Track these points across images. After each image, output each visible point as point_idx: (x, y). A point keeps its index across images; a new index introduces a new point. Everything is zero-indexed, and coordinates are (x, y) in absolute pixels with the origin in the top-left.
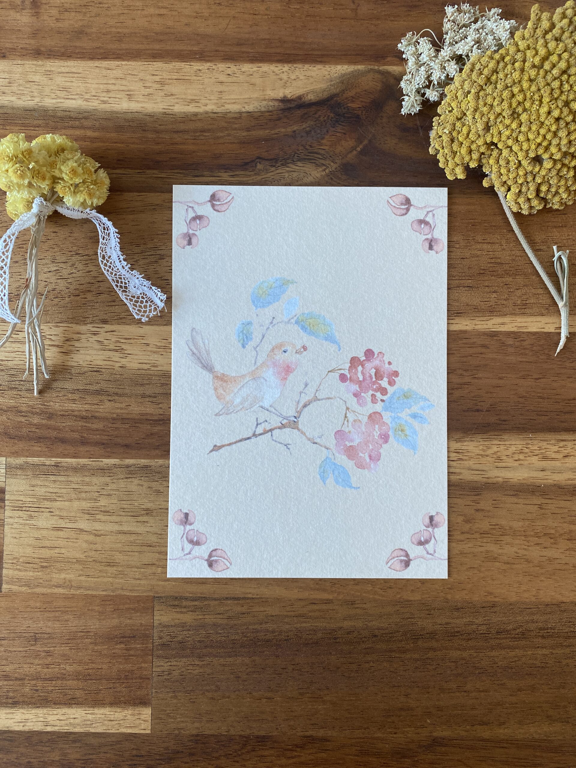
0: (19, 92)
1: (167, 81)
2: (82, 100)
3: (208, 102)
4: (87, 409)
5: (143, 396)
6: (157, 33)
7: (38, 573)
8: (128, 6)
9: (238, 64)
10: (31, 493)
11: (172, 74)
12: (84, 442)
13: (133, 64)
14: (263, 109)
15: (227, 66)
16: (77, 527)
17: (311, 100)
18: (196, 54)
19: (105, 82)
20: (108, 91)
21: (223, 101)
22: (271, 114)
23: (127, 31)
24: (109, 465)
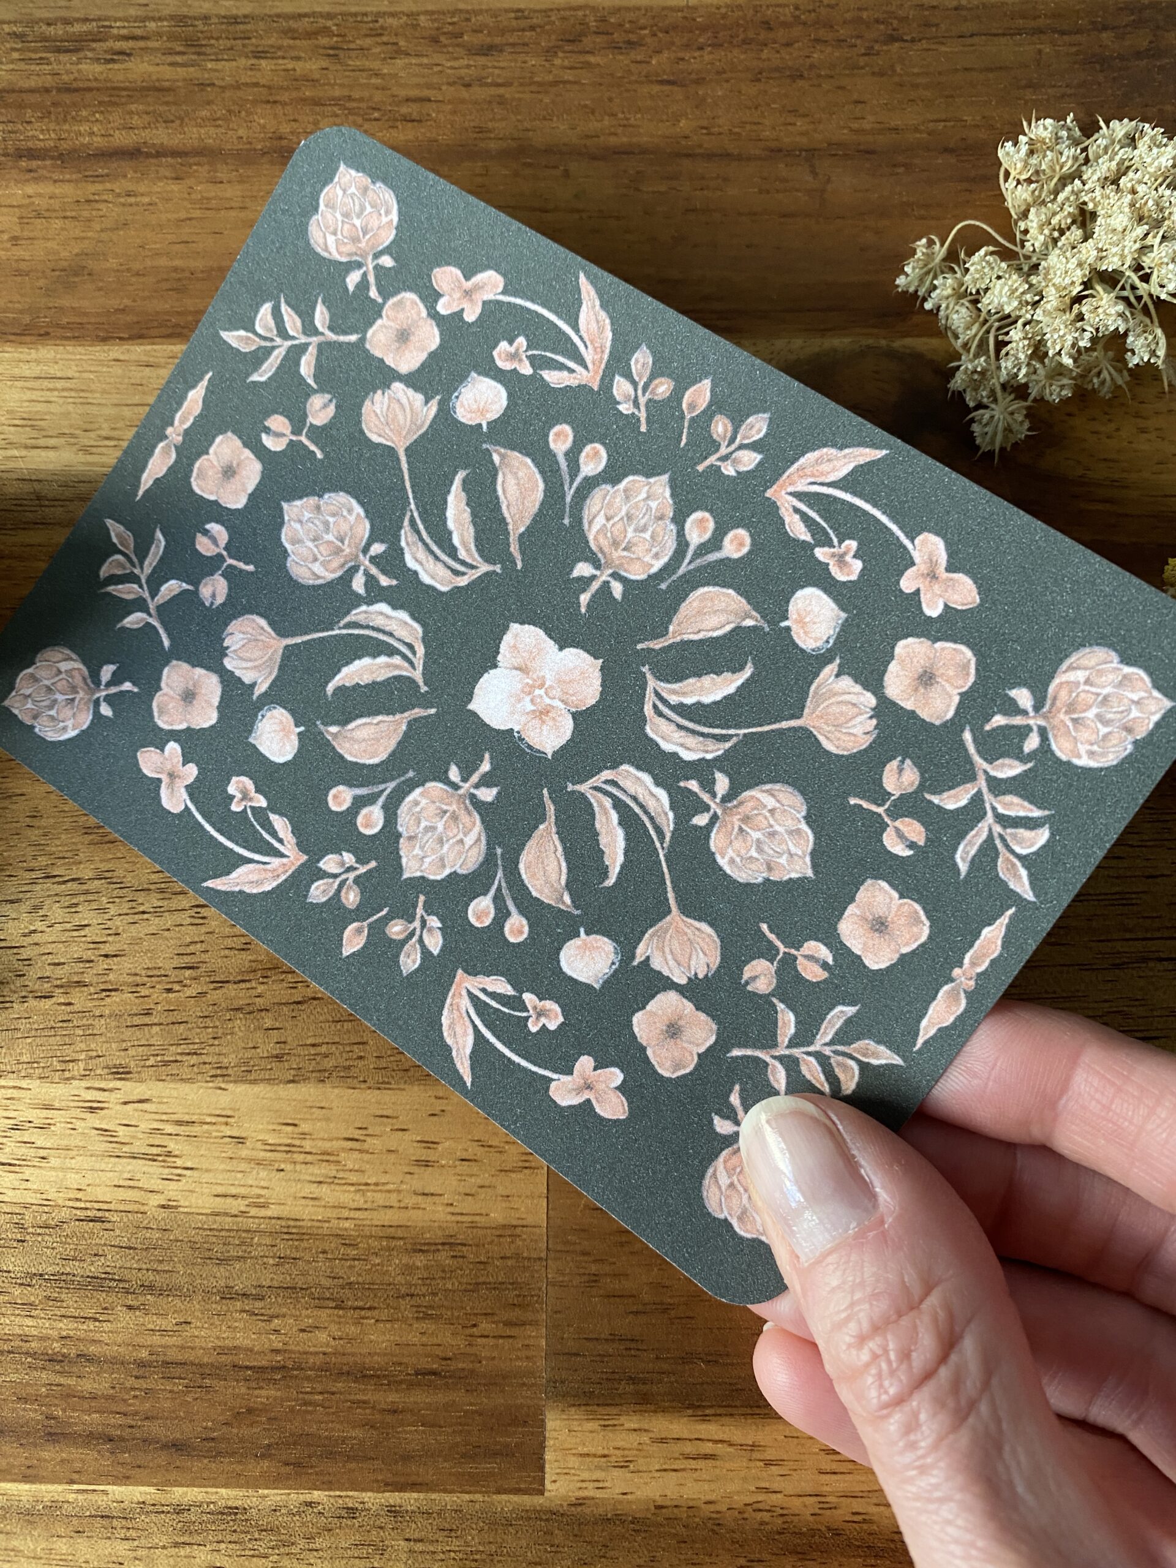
2: (75, 449)
4: (64, 1334)
5: (228, 1295)
8: (203, 198)
12: (54, 1433)
23: (198, 264)
24: (126, 1505)
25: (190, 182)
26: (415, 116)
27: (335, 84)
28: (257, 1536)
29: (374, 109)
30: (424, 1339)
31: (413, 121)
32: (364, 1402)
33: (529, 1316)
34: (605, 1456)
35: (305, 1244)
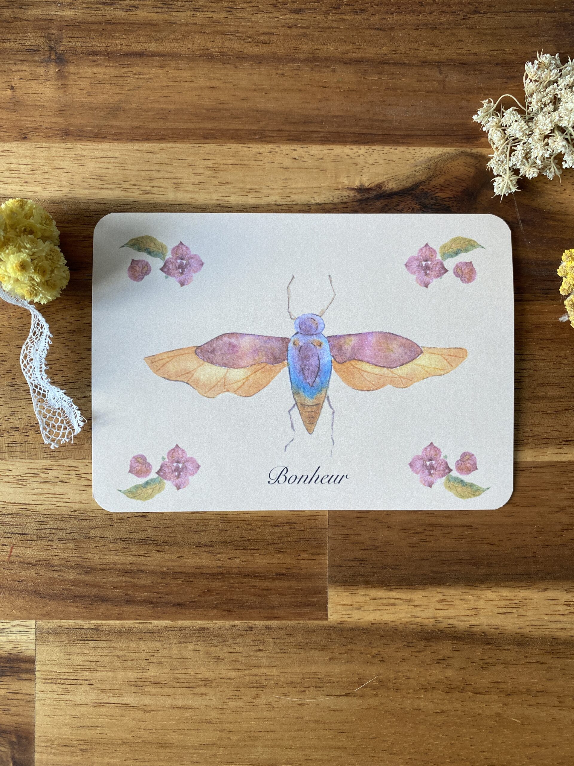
0: (45, 181)
1: (222, 166)
2: (120, 190)
3: (270, 192)
4: (131, 562)
5: (199, 545)
6: (208, 110)
7: (77, 758)
8: (174, 76)
9: (306, 146)
10: (66, 662)
11: (227, 158)
12: (130, 601)
13: (179, 146)
14: (336, 200)
15: (293, 148)
16: (123, 702)
17: (392, 189)
18: (255, 134)
19: (147, 168)
20: (151, 179)
21: (288, 190)
22: (345, 206)
23: (172, 107)
24: (159, 627)
25: (167, 69)
26: (267, 41)
27: (230, 25)
28: (213, 638)
29: (249, 37)
30: (279, 561)
31: (266, 43)
32: (255, 586)
33: (322, 551)
34: (352, 605)
35: (230, 524)
